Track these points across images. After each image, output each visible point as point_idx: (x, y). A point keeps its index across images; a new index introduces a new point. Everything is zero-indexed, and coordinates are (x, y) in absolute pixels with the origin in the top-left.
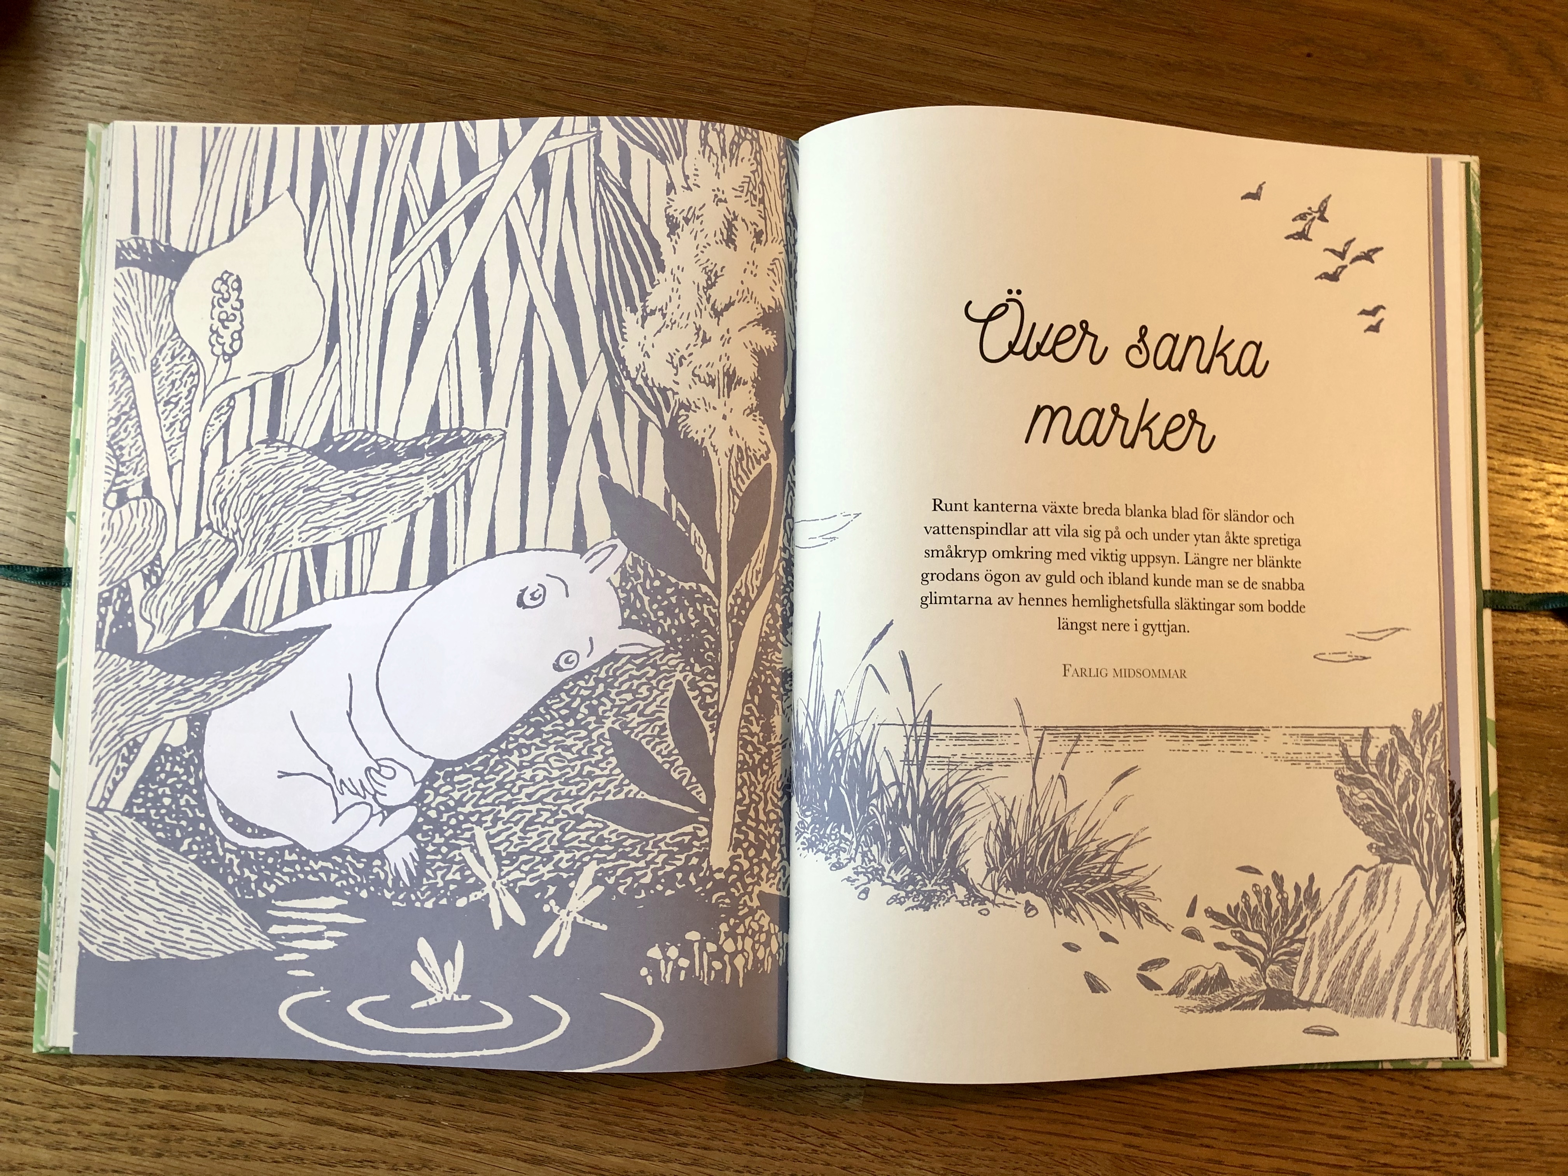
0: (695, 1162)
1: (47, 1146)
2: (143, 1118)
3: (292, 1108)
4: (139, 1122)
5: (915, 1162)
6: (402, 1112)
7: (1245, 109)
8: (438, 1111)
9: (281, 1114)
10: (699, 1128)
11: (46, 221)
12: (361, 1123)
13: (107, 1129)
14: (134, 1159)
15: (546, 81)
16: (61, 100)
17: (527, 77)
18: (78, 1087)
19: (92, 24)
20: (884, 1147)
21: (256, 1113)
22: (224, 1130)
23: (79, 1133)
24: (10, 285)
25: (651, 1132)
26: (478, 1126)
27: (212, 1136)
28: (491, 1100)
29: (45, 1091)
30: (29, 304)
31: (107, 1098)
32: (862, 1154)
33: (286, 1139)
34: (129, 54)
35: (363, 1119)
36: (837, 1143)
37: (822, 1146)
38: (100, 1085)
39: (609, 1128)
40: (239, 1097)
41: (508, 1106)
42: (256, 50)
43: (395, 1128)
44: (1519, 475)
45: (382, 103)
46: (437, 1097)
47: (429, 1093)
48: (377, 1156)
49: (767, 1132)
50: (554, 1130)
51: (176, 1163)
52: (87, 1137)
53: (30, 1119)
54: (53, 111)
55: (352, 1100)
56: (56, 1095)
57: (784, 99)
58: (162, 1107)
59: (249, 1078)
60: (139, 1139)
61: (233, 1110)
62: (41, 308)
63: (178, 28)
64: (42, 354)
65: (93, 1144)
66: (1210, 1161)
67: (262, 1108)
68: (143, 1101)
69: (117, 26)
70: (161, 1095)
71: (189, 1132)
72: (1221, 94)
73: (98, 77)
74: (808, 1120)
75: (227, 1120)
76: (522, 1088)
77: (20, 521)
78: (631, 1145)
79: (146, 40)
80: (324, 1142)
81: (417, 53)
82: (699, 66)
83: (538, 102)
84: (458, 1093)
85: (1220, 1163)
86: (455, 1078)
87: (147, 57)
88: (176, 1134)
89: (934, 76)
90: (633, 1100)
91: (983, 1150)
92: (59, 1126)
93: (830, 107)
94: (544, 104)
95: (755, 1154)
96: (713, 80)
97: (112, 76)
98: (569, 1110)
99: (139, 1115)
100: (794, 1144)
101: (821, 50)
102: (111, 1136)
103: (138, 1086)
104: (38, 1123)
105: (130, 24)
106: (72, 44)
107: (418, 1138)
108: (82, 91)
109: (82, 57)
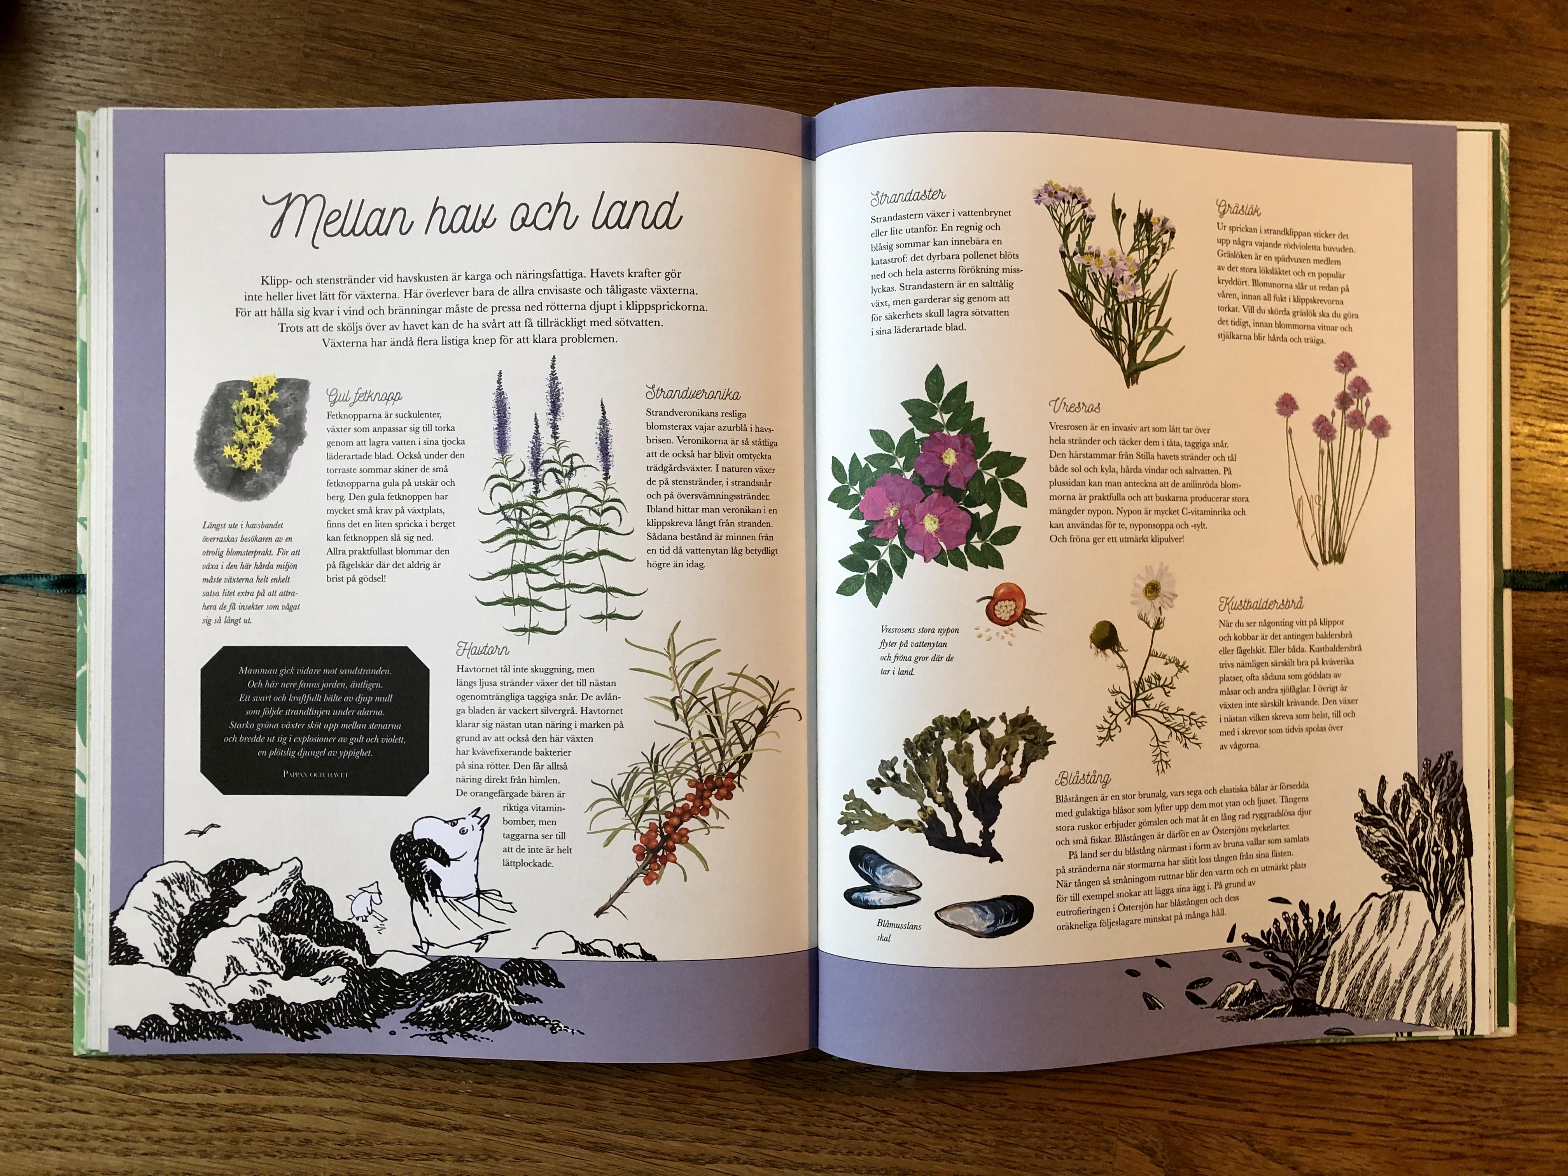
0: (754, 1144)
1: (117, 1153)
2: (211, 1122)
3: (356, 1106)
4: (205, 1126)
5: (969, 1136)
6: (464, 1106)
7: (1283, 70)
8: (498, 1105)
9: (347, 1112)
10: (757, 1111)
11: (50, 224)
12: (426, 1118)
13: (176, 1135)
14: (204, 1162)
15: (561, 61)
16: (56, 95)
17: (541, 57)
18: (143, 1094)
19: (83, 13)
20: (937, 1122)
21: (322, 1112)
22: (291, 1130)
23: (148, 1138)
24: (19, 293)
25: (711, 1116)
26: (540, 1117)
27: (279, 1136)
28: (552, 1092)
29: (112, 1100)
30: (38, 312)
31: (174, 1105)
32: (917, 1130)
33: (353, 1136)
34: (125, 44)
35: (428, 1115)
36: (892, 1120)
37: (877, 1123)
38: (166, 1091)
39: (668, 1114)
40: (304, 1097)
41: (568, 1097)
42: (256, 35)
43: (460, 1122)
44: (1559, 442)
45: (392, 88)
46: (499, 1091)
47: (490, 1087)
48: (443, 1148)
49: (823, 1113)
50: (615, 1119)
51: (242, 1163)
52: (157, 1142)
53: (98, 1127)
54: (49, 106)
55: (415, 1096)
56: (121, 1103)
57: (808, 73)
58: (228, 1111)
59: (313, 1079)
60: (208, 1142)
61: (298, 1109)
62: (51, 315)
63: (174, 14)
64: (57, 364)
65: (162, 1149)
66: (1254, 1124)
67: (328, 1107)
68: (210, 1106)
69: (111, 13)
70: (224, 1099)
71: (256, 1133)
72: (1258, 54)
73: (93, 69)
74: (862, 1099)
75: (293, 1120)
76: (582, 1080)
77: (44, 536)
78: (689, 1129)
79: (140, 28)
80: (390, 1137)
81: (425, 34)
82: (719, 40)
83: (553, 83)
84: (519, 1086)
85: (1263, 1125)
86: (516, 1073)
87: (143, 46)
88: (245, 1136)
89: (961, 43)
90: (691, 1087)
91: (1034, 1122)
92: (127, 1132)
93: (855, 80)
94: (559, 85)
95: (811, 1134)
96: (733, 54)
97: (108, 68)
98: (629, 1099)
99: (206, 1120)
100: (849, 1123)
101: (844, 19)
102: (180, 1140)
103: (203, 1091)
104: (105, 1131)
105: (124, 12)
106: (63, 34)
107: (482, 1130)
108: (78, 85)
109: (75, 47)
